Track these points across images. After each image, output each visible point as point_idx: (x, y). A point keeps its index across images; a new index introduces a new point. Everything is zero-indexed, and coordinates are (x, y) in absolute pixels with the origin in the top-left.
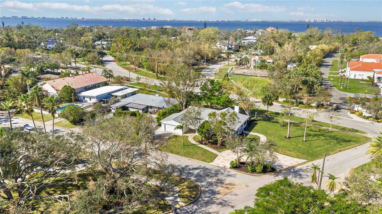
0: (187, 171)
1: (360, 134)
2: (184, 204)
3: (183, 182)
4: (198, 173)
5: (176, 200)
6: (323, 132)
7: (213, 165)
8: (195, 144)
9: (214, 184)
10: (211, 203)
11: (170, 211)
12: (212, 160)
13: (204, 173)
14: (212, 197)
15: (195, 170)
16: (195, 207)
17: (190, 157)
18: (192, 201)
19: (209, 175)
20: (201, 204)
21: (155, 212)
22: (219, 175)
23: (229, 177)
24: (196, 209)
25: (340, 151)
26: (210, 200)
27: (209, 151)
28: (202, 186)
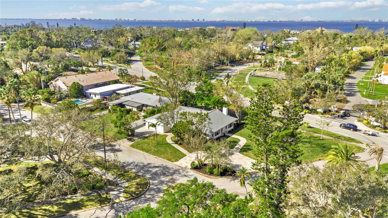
0: (147, 169)
1: (355, 144)
2: (124, 199)
3: (137, 179)
4: (157, 171)
5: (119, 195)
6: (313, 139)
7: (176, 164)
8: (169, 144)
9: (165, 183)
10: (150, 200)
11: (108, 205)
12: (178, 159)
13: (162, 171)
14: (155, 195)
15: (154, 168)
16: (134, 203)
17: (158, 156)
18: (133, 196)
19: (165, 174)
20: (141, 201)
21: (93, 204)
22: (175, 175)
23: (185, 177)
24: (133, 205)
25: (320, 160)
26: (151, 198)
27: (179, 151)
28: (153, 184)
